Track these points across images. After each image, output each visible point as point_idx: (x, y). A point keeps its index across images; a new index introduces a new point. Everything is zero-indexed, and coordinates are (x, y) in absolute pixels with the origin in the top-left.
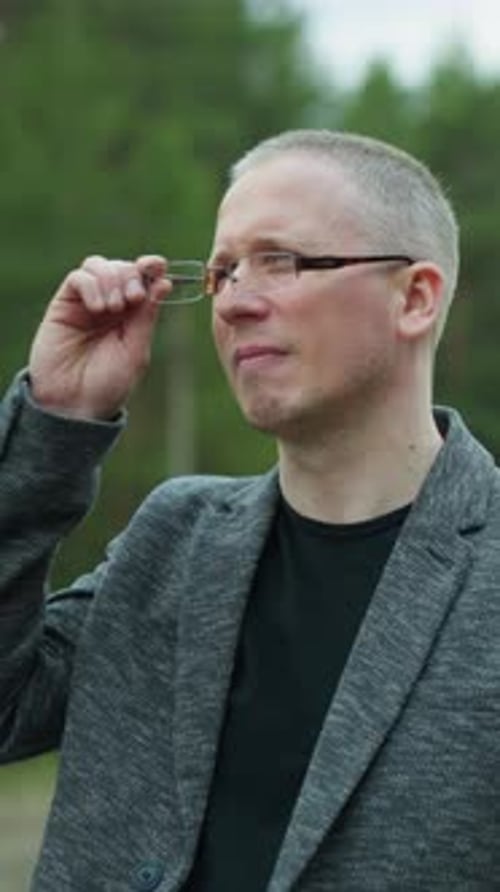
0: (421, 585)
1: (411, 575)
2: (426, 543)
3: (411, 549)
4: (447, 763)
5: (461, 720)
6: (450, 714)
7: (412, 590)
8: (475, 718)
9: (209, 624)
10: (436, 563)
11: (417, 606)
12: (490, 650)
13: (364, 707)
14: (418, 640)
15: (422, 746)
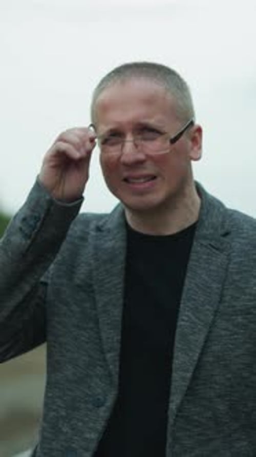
0: (210, 261)
1: (205, 257)
2: (208, 242)
3: (202, 245)
4: (236, 339)
5: (240, 319)
6: (234, 317)
7: (207, 263)
8: (246, 318)
9: (109, 282)
10: (214, 250)
11: (210, 270)
12: (246, 288)
13: (197, 318)
14: (214, 286)
15: (223, 333)
